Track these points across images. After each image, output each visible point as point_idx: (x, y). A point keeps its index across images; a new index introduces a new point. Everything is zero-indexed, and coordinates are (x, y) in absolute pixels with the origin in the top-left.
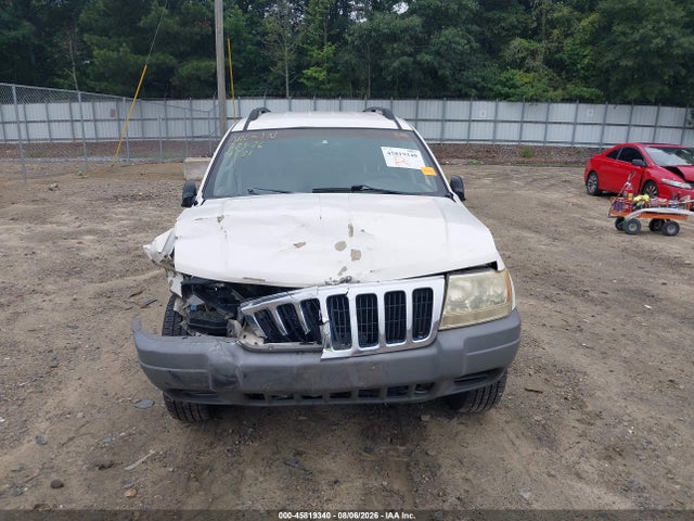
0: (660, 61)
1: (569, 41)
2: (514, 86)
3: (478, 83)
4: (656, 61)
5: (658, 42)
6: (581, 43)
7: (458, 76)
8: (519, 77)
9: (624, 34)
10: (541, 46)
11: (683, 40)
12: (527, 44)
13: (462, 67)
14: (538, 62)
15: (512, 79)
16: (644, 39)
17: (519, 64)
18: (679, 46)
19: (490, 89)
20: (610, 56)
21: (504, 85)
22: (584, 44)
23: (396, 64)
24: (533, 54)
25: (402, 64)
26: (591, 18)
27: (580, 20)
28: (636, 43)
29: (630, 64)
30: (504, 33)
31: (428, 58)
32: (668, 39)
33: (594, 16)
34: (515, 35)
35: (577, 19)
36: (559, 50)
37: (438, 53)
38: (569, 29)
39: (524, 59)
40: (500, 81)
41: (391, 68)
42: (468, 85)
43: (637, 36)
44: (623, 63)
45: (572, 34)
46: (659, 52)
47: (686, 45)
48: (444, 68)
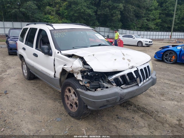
0: (83, 15)
1: (61, 8)
2: (49, 19)
3: (39, 18)
4: (82, 15)
5: (82, 10)
6: (64, 9)
7: (33, 16)
8: (50, 17)
9: (74, 7)
10: (54, 9)
11: (87, 10)
12: (50, 8)
13: (33, 13)
14: (54, 13)
15: (48, 17)
16: (79, 9)
17: (50, 13)
18: (87, 12)
19: (43, 20)
20: (72, 13)
21: (46, 19)
22: (65, 9)
23: (13, 11)
24: (53, 11)
25: (16, 11)
26: (65, 3)
27: (63, 3)
28: (77, 10)
29: (77, 15)
30: (44, 5)
31: (24, 10)
32: (85, 10)
33: (66, 3)
34: (47, 5)
35: (62, 3)
36: (59, 10)
37: (26, 9)
38: (60, 5)
39: (50, 12)
40: (45, 18)
41: (12, 12)
42: (36, 18)
43: (77, 8)
44: (75, 15)
45: (61, 7)
46: (83, 13)
47: (88, 12)
48: (29, 13)
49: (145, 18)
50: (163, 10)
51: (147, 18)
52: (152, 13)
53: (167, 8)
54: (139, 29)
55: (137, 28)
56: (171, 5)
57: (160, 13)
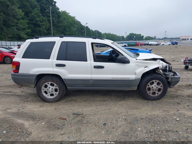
49: (15, 28)
50: (30, 20)
51: (17, 27)
52: (19, 22)
53: (34, 19)
54: (10, 39)
55: (9, 37)
56: (37, 16)
57: (28, 22)
